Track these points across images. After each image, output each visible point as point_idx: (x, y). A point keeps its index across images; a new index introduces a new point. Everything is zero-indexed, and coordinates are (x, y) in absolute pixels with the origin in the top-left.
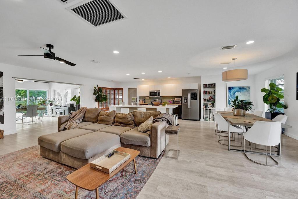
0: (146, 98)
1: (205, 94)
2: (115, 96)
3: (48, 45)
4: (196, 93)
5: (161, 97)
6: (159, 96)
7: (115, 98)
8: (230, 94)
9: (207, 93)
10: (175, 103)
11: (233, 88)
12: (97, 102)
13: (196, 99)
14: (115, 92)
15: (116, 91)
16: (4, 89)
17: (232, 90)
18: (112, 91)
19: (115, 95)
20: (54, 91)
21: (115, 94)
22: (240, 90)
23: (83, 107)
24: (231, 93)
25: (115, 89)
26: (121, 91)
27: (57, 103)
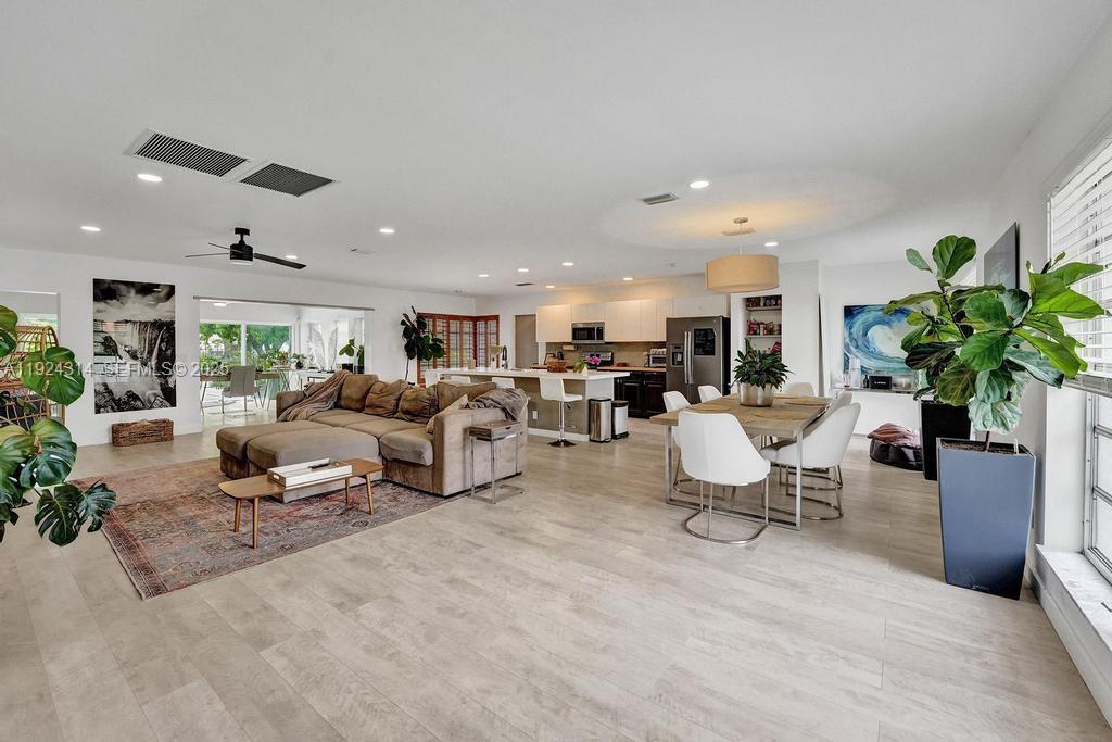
0: (565, 348)
1: (755, 333)
2: (475, 342)
3: (238, 231)
4: (712, 330)
5: (607, 343)
6: (600, 342)
7: (475, 346)
8: (851, 334)
9: (762, 329)
10: (652, 365)
11: (862, 309)
12: (414, 362)
13: (712, 352)
14: (475, 329)
15: (481, 325)
16: (176, 325)
17: (859, 316)
18: (468, 327)
19: (475, 338)
20: (310, 325)
21: (475, 334)
22: (887, 318)
23: (370, 373)
24: (854, 330)
25: (475, 320)
26: (492, 324)
27: (316, 362)
